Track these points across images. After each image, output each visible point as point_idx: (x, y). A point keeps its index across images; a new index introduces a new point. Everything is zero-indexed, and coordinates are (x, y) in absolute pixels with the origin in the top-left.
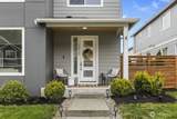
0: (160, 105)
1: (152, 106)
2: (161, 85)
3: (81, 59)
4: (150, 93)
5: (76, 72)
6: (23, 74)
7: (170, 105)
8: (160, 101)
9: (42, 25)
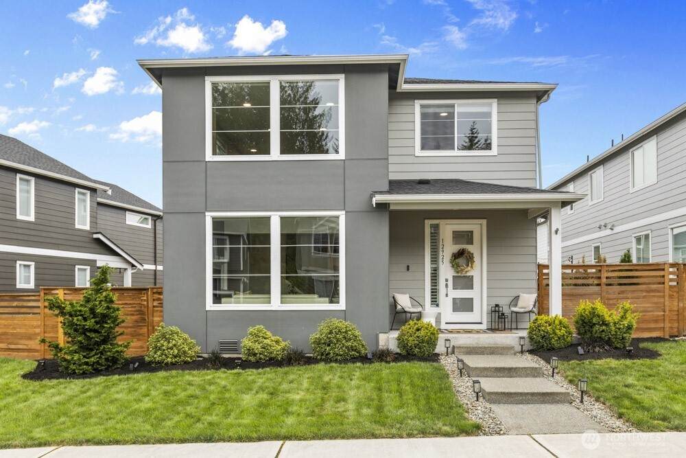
0: (628, 362)
1: (613, 363)
2: (629, 328)
3: (446, 272)
4: (609, 342)
5: (435, 301)
6: (342, 305)
7: (648, 361)
8: (629, 355)
9: (382, 206)
